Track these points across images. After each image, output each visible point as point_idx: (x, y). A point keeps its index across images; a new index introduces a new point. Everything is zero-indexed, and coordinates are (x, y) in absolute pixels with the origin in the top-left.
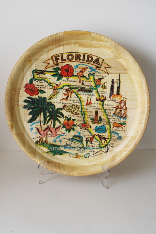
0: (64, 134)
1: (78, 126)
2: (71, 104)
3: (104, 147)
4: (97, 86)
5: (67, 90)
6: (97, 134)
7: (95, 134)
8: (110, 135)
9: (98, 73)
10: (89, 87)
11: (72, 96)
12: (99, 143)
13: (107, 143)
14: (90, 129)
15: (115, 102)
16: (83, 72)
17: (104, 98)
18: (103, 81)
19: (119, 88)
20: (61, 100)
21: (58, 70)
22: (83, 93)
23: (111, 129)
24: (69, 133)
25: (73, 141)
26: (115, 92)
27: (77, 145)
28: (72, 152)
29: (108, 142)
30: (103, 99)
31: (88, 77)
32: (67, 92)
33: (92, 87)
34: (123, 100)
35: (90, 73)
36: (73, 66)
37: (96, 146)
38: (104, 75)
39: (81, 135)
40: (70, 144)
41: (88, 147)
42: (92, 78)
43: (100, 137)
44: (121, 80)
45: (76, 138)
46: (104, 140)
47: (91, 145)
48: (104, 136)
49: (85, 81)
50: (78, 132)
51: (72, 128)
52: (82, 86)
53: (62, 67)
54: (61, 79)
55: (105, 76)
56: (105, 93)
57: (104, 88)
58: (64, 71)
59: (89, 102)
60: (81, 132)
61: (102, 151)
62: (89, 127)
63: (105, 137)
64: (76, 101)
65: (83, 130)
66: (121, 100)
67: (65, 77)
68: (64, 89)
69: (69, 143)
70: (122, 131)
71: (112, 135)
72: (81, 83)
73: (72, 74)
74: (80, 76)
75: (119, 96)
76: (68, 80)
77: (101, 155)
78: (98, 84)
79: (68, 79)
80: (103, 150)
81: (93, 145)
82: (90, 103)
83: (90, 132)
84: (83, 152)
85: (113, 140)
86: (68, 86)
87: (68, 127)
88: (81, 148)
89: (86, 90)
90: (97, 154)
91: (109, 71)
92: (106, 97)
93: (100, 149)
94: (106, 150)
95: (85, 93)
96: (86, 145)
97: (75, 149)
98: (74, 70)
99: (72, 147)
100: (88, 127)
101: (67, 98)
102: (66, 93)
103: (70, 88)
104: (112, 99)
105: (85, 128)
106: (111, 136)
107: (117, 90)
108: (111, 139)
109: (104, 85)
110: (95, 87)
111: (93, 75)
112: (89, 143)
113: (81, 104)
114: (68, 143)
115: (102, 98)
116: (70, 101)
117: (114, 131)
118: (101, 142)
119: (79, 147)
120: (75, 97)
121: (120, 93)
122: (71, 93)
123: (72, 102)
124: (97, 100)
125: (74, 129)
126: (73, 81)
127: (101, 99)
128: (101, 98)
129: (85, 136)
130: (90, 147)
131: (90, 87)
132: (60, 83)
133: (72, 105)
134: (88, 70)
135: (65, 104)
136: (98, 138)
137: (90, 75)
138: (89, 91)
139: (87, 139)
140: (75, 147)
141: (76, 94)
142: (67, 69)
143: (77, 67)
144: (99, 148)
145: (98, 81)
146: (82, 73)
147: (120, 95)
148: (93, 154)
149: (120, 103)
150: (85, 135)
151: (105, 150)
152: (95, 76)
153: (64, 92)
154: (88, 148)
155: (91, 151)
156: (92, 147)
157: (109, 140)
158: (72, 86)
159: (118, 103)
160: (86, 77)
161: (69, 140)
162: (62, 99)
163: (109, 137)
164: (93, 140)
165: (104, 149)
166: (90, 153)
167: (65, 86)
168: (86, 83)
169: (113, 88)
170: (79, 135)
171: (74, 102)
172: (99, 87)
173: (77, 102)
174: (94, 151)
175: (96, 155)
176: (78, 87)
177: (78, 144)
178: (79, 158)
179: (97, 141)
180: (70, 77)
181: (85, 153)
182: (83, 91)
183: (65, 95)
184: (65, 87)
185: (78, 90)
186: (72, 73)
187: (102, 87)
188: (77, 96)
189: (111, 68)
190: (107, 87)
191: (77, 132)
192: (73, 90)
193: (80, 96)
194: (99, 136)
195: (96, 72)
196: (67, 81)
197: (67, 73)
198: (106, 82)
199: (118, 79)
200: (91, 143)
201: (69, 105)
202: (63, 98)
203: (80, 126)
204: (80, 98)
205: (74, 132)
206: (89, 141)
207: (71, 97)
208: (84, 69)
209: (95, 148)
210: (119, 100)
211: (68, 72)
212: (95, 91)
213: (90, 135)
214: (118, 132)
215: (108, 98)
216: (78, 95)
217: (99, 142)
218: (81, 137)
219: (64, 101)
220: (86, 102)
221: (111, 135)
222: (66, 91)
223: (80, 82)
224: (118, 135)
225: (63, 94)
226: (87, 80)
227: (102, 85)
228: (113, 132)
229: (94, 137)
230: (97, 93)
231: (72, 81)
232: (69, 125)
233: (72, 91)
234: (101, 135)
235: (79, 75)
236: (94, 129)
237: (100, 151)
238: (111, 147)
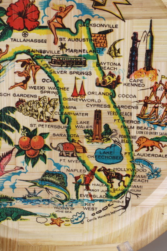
0: (22, 170)
1: (55, 149)
2: (35, 96)
3: (117, 197)
4: (97, 50)
5: (24, 63)
6: (100, 165)
7: (96, 167)
8: (131, 167)
9: (99, 17)
10: (77, 55)
11: (37, 77)
12: (105, 188)
13: (125, 186)
14: (83, 156)
15: (141, 88)
16: (61, 18)
17: (115, 79)
18: (111, 39)
19: (149, 53)
20: (12, 87)
21: (2, 14)
22: (64, 69)
23: (134, 152)
24: (33, 166)
25: (45, 187)
26: (141, 64)
27: (54, 194)
28: (43, 212)
29: (126, 184)
30: (113, 81)
31: (74, 30)
32: (26, 69)
33: (86, 54)
34: (161, 83)
35: (80, 18)
36: (36, 4)
37: (98, 194)
38: (112, 23)
39: (63, 170)
40: (37, 192)
41: (80, 198)
42: (83, 32)
43: (107, 173)
44: (154, 34)
45: (51, 179)
46: (119, 181)
47: (86, 193)
48: (117, 172)
49: (67, 39)
50: (56, 164)
51: (39, 155)
52: (61, 53)
53: (11, 5)
54: (10, 36)
55: (116, 26)
56: (115, 67)
57: (113, 54)
58: (15, 16)
59: (78, 90)
60: (62, 163)
61: (114, 206)
62: (82, 150)
63: (121, 172)
64: (47, 89)
65: (68, 158)
66: (156, 83)
67: (19, 30)
68: (17, 61)
69: (35, 191)
70: (160, 156)
71: (137, 167)
72: (59, 44)
73: (35, 23)
74: (56, 28)
75: (151, 74)
76: (26, 38)
77: (111, 215)
78: (99, 45)
79: (25, 35)
80: (116, 204)
81: (92, 193)
82: (82, 93)
83: (83, 163)
84: (70, 210)
85: (138, 178)
86: (28, 52)
87: (31, 152)
88: (62, 202)
89: (70, 61)
90: (103, 213)
91: (125, 14)
92: (119, 76)
93: (108, 202)
94: (124, 204)
95: (68, 70)
96: (75, 193)
97: (50, 204)
98: (39, 12)
99: (43, 201)
100: (78, 150)
101: (25, 82)
102: (22, 70)
103: (32, 57)
104: (135, 81)
105: (71, 153)
106: (133, 170)
107: (146, 58)
108: (133, 176)
109: (114, 47)
110: (91, 54)
111: (87, 23)
112: (82, 188)
113: (59, 96)
114: (31, 191)
115: (110, 80)
116: (33, 89)
117: (140, 157)
118: (110, 184)
119: (59, 200)
120: (44, 80)
121: (154, 65)
122: (36, 69)
123: (38, 93)
124: (98, 85)
125: (44, 158)
126: (40, 41)
127: (108, 81)
128: (106, 78)
129: (72, 172)
130: (85, 198)
131: (80, 53)
132: (7, 46)
133: (37, 99)
134: (75, 11)
135: (21, 98)
136: (102, 175)
137: (79, 24)
138: (79, 62)
139: (76, 178)
140: (48, 200)
141: (47, 72)
142: (22, 12)
143: (48, 6)
144: (106, 201)
145: (99, 38)
146: (59, 20)
147: (152, 69)
148: (93, 215)
149: (154, 89)
150: (72, 170)
151: (121, 204)
152: (91, 27)
153: (18, 67)
154: (80, 200)
155: (87, 206)
156: (90, 199)
157: (130, 179)
158: (37, 53)
159: (150, 91)
160: (69, 30)
161: (35, 183)
162: (13, 84)
163: (130, 173)
164: (91, 180)
165: (119, 202)
166: (85, 211)
167: (20, 53)
168: (70, 45)
169: (137, 55)
170: (57, 170)
171: (42, 92)
172: (102, 53)
173: (50, 90)
174: (95, 206)
175: (99, 217)
176: (51, 55)
177: (57, 193)
178: (60, 226)
179: (101, 184)
180: (32, 30)
181: (74, 212)
182: (64, 63)
183: (20, 74)
184: (19, 57)
185: (51, 62)
186: (36, 20)
187: (109, 53)
188: (48, 76)
189: (130, 4)
190: (121, 51)
191: (53, 164)
192: (39, 61)
193: (56, 77)
194: (105, 170)
195: (93, 16)
196: (24, 40)
197: (24, 22)
198: (119, 40)
199: (148, 30)
200: (88, 188)
201: (32, 99)
202: (16, 84)
203: (59, 150)
204: (58, 81)
205: (45, 163)
206: (83, 185)
207: (35, 80)
208: (63, 10)
209: (97, 200)
210: (150, 82)
211: (26, 18)
212: (92, 63)
213: (85, 168)
214: (150, 159)
215: (124, 79)
216: (53, 75)
217: (107, 186)
218: (64, 176)
219: (19, 90)
220: (71, 91)
221: (135, 167)
222: (22, 66)
223: (55, 43)
224: (152, 167)
225: (15, 73)
226: (73, 37)
227: (110, 48)
228: (139, 160)
229: (92, 173)
230: (97, 68)
231: (36, 41)
232: (32, 148)
233: (37, 64)
234: (109, 169)
235: (51, 24)
236: (93, 154)
237: (108, 207)
238: (136, 195)
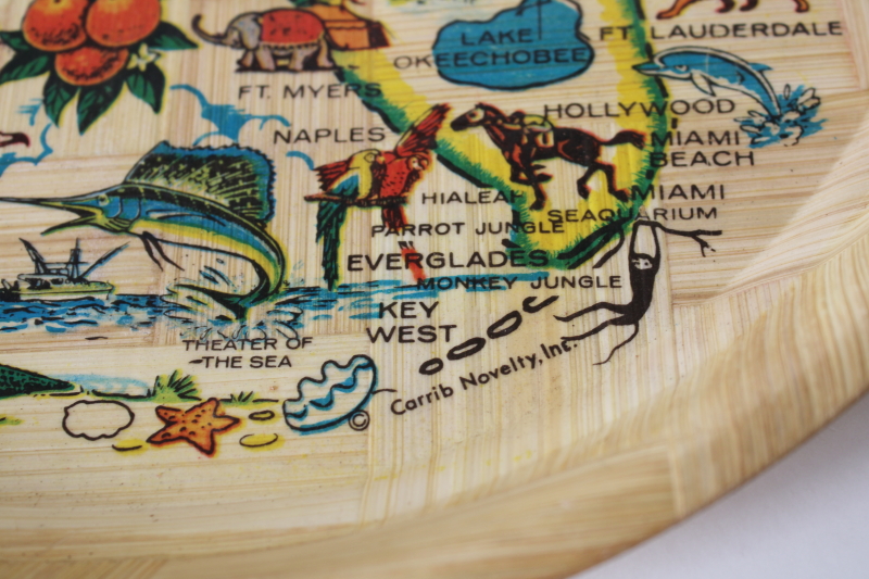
0: (19, 150)
1: (219, 39)
3: (579, 253)
6: (463, 100)
7: (440, 111)
8: (643, 96)
12: (501, 213)
13: (621, 195)
14: (369, 65)
23: (651, 21)
24: (84, 126)
25: (140, 227)
27: (193, 265)
28: (110, 372)
29: (625, 180)
37: (458, 246)
39: (253, 136)
40: (88, 257)
41: (345, 276)
43: (507, 132)
45: (178, 186)
46: (579, 171)
47: (387, 244)
48: (564, 123)
50: (215, 113)
51: (126, 74)
60: (253, 104)
61: (560, 308)
62: (363, 37)
63: (585, 125)
65: (284, 79)
69: (76, 253)
70: (800, 28)
71: (679, 91)
77: (546, 366)
80: (571, 299)
81: (423, 245)
83: (370, 95)
84: (281, 350)
85: (692, 149)
87: (84, 60)
88: (236, 305)
90: (495, 353)
93: (522, 290)
94: (625, 295)
96: (315, 251)
97: (163, 322)
99: (118, 305)
100: (340, 38)
105: (301, 55)
106: (659, 108)
108: (660, 139)
112: (360, 229)
114: (56, 252)
117: (690, 42)
118: (529, 192)
119: (220, 297)
125: (152, 84)
129: (303, 146)
130: (381, 273)
136: (480, 148)
139: (327, 174)
140: (151, 301)
144: (511, 281)
148: (430, 367)
150: (304, 136)
151: (602, 295)
154: (346, 291)
155: (388, 322)
156: (407, 276)
157: (644, 154)
161: (81, 210)
163: (641, 124)
164: (414, 176)
165: (588, 282)
166: (379, 351)
170: (219, 141)
174: (441, 317)
175: (468, 381)
177: (209, 259)
178: (210, 450)
179: (474, 191)
181: (307, 362)
191: (198, 108)
194: (492, 120)
200: (394, 220)
203: (240, 44)
205: (157, 108)
206: (366, 203)
209: (453, 282)
213: (377, 120)
214: (748, 49)
217: (509, 197)
218: (254, 165)
221: (664, 93)
224: (764, 89)
229: (422, 139)
232: (90, 43)
234: (519, 115)
236: (425, 50)
237: (525, 316)
238: (690, 239)
